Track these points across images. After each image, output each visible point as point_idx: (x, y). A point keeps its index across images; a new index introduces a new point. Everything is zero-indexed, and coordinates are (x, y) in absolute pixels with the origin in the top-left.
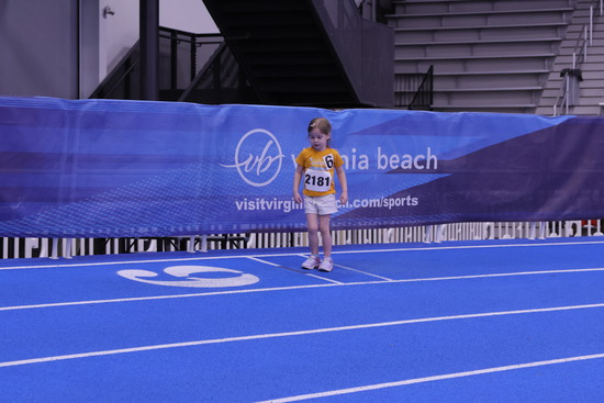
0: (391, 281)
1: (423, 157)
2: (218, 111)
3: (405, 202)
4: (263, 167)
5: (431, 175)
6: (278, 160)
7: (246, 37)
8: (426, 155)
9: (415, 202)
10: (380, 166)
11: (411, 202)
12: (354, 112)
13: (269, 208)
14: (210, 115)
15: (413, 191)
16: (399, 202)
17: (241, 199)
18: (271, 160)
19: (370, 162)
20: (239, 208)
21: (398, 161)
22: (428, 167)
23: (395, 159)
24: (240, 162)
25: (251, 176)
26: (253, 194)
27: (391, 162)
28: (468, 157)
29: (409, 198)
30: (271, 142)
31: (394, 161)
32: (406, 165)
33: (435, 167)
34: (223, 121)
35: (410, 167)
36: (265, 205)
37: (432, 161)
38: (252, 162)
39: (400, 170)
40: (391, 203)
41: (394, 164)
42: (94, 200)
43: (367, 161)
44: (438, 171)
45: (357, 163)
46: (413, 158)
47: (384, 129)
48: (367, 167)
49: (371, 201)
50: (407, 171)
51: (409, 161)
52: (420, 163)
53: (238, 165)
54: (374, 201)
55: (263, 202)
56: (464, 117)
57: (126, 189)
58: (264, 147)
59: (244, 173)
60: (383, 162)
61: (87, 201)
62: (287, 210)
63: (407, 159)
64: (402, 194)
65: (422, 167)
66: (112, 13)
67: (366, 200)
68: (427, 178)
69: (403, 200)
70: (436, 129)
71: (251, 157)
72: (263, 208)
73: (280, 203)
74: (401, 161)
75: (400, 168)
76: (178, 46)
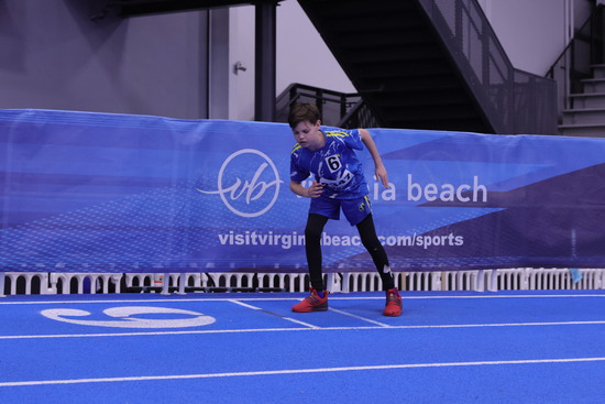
0: (387, 326)
1: (468, 187)
2: (196, 126)
3: (447, 241)
4: (254, 193)
5: (480, 209)
6: (274, 186)
7: (381, 90)
8: (472, 184)
9: (460, 241)
10: (410, 197)
11: (454, 241)
12: (377, 132)
13: (263, 242)
14: (185, 131)
15: (456, 228)
16: (439, 241)
17: (225, 232)
18: (265, 186)
19: (397, 192)
20: (223, 242)
21: (436, 192)
22: (475, 200)
23: (431, 189)
24: (224, 188)
25: (240, 204)
26: (241, 227)
27: (427, 192)
28: (527, 188)
29: (451, 237)
30: (264, 165)
31: (430, 192)
32: (447, 196)
33: (485, 200)
34: (200, 138)
35: (451, 198)
36: (257, 240)
37: (480, 193)
38: (240, 188)
39: (438, 203)
40: (427, 242)
41: (431, 195)
42: (28, 227)
43: (393, 191)
44: (489, 204)
45: (380, 192)
46: (456, 187)
47: (415, 153)
48: (393, 197)
49: (400, 239)
50: (448, 204)
51: (450, 192)
52: (464, 195)
53: (221, 192)
54: (404, 238)
55: (254, 236)
56: (521, 141)
57: (71, 216)
58: (256, 169)
59: (230, 201)
60: (415, 192)
61: (19, 229)
62: (287, 245)
63: (447, 189)
64: (443, 231)
65: (467, 199)
66: (244, 69)
67: (393, 238)
68: (475, 213)
69: (444, 238)
70: (486, 156)
71: (239, 182)
72: (255, 243)
73: (277, 237)
74: (440, 192)
75: (439, 200)
76: (324, 105)
